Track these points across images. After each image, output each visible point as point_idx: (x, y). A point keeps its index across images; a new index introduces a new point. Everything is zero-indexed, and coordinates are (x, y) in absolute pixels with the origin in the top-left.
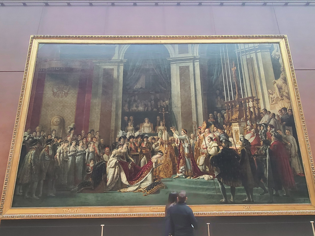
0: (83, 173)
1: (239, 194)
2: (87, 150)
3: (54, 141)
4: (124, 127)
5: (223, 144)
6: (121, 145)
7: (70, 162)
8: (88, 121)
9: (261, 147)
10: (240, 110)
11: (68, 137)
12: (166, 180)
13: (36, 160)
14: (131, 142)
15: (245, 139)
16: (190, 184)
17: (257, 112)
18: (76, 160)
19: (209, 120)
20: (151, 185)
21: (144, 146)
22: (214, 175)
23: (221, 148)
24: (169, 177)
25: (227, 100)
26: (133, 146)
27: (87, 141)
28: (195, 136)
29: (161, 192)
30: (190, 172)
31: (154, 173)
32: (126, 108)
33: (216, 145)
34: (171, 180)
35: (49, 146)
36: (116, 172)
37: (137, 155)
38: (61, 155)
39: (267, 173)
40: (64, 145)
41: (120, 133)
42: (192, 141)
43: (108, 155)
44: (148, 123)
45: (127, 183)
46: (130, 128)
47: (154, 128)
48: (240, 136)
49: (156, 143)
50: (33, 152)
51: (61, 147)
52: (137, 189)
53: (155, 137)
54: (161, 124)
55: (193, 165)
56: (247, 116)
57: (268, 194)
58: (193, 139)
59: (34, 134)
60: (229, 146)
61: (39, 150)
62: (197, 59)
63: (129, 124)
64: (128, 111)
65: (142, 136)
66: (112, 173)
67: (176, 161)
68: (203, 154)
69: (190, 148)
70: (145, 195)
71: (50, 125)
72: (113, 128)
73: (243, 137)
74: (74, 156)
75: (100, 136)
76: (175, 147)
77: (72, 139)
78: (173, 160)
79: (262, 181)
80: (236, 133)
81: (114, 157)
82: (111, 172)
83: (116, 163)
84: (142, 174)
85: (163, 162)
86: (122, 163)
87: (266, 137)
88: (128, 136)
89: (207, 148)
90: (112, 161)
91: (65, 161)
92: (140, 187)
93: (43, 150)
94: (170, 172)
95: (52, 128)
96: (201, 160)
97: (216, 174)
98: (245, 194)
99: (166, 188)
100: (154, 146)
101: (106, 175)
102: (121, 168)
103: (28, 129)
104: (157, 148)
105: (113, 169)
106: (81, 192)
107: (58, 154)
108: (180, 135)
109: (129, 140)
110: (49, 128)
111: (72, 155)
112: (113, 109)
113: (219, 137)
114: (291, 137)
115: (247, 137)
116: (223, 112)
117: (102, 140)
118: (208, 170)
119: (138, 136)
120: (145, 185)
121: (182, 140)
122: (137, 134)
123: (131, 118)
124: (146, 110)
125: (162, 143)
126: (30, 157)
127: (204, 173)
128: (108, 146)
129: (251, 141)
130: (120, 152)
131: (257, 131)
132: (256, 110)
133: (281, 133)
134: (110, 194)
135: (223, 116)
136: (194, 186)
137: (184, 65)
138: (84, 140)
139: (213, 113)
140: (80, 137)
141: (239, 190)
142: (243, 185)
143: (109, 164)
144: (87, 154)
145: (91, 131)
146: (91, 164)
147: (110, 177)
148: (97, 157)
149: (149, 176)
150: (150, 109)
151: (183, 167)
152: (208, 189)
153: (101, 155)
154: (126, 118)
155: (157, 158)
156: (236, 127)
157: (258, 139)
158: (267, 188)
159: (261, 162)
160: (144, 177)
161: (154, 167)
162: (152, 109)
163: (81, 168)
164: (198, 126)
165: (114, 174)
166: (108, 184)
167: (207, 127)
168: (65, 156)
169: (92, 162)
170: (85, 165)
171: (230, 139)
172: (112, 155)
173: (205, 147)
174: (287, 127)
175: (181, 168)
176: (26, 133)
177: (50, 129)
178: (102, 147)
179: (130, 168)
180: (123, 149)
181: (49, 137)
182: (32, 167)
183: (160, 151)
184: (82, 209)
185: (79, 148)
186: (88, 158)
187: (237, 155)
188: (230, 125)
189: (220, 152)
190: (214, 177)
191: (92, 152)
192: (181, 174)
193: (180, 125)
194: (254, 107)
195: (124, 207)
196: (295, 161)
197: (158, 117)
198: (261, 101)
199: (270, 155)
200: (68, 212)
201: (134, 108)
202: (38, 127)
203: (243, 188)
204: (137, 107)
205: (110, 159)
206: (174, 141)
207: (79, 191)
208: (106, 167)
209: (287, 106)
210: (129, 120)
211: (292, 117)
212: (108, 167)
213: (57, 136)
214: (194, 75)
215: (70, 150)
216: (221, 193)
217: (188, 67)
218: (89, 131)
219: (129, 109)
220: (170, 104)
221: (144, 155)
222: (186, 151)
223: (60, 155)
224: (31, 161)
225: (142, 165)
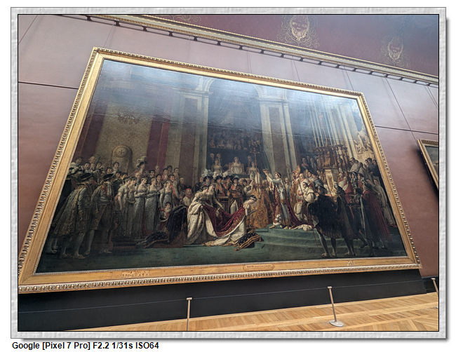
0: (155, 221)
1: (340, 247)
2: (161, 191)
3: (115, 177)
4: (210, 165)
5: (319, 191)
6: (206, 186)
7: (137, 206)
8: (165, 155)
9: (355, 196)
10: (331, 157)
11: (137, 172)
12: (261, 230)
13: (86, 201)
14: (218, 184)
15: (339, 187)
16: (288, 235)
17: (346, 160)
18: (146, 203)
19: (302, 165)
20: (244, 237)
21: (234, 189)
22: (312, 225)
23: (317, 195)
24: (265, 227)
25: (318, 145)
26: (221, 189)
27: (162, 180)
28: (290, 181)
29: (256, 246)
30: (287, 221)
31: (247, 222)
32: (212, 144)
33: (312, 191)
34: (266, 230)
35: (108, 182)
36: (200, 220)
37: (226, 200)
38: (125, 195)
39: (363, 223)
40: (130, 183)
41: (206, 173)
42: (286, 185)
43: (190, 198)
44: (238, 163)
45: (214, 234)
46: (217, 167)
47: (245, 169)
48: (334, 183)
49: (248, 187)
50: (82, 189)
51: (125, 185)
52: (226, 242)
53: (247, 179)
54: (253, 165)
55: (290, 213)
56: (338, 164)
57: (368, 246)
58: (288, 184)
59: (86, 165)
60: (324, 193)
61: (91, 188)
62: (286, 102)
63: (216, 162)
64: (214, 147)
65: (232, 177)
66: (195, 222)
67: (271, 208)
68: (299, 200)
69: (285, 193)
70: (237, 250)
71: (112, 156)
72: (196, 165)
73: (337, 184)
74: (143, 198)
75: (179, 175)
76: (269, 191)
77: (142, 176)
78: (268, 207)
79: (360, 232)
80: (330, 179)
81: (197, 200)
82: (193, 220)
83: (200, 208)
84: (232, 222)
85: (256, 208)
86: (208, 208)
87: (357, 186)
88: (214, 176)
89: (303, 194)
90: (195, 206)
91: (130, 204)
92: (230, 240)
93: (98, 188)
94: (266, 221)
95: (114, 161)
96: (298, 208)
97: (315, 224)
98: (346, 246)
99: (262, 240)
100: (245, 189)
101: (187, 224)
102: (207, 214)
103: (77, 159)
104: (249, 192)
105: (196, 216)
106: (152, 246)
107: (119, 194)
108: (273, 178)
109: (216, 181)
110: (109, 160)
111: (141, 196)
112: (197, 144)
113: (314, 183)
114: (379, 187)
115: (341, 184)
116: (316, 157)
117: (182, 179)
118: (306, 219)
119: (227, 177)
120: (235, 237)
121: (276, 184)
122: (225, 174)
123: (218, 155)
124: (235, 148)
125: (255, 187)
126: (76, 197)
127: (302, 222)
128: (190, 187)
129: (345, 188)
130: (205, 195)
131: (349, 179)
132: (346, 159)
133: (370, 183)
134: (192, 249)
135: (316, 162)
136: (292, 238)
137: (273, 106)
138: (159, 178)
139: (306, 158)
140: (152, 173)
141: (340, 242)
142: (343, 237)
143: (191, 209)
144: (161, 195)
145: (168, 167)
146: (167, 209)
147: (192, 227)
148: (175, 201)
149: (241, 225)
150: (239, 147)
151: (279, 215)
152: (308, 241)
153: (181, 197)
154: (212, 155)
155: (249, 204)
156: (329, 174)
157: (351, 187)
158: (365, 240)
159: (357, 212)
160: (235, 227)
161: (246, 214)
162: (242, 148)
163: (152, 214)
164: (292, 171)
165: (197, 223)
166: (189, 235)
167: (301, 172)
168: (130, 197)
169: (168, 206)
170: (158, 210)
171: (325, 186)
172: (195, 198)
173: (301, 192)
174: (374, 177)
175: (277, 216)
176: (73, 163)
177: (111, 160)
178: (182, 188)
179: (217, 215)
180: (208, 191)
181: (108, 171)
182: (78, 211)
183: (252, 196)
184: (151, 272)
185: (151, 188)
186: (162, 201)
187: (333, 203)
188: (324, 171)
189: (316, 199)
190: (313, 228)
191: (168, 193)
192: (277, 224)
193: (273, 168)
194: (343, 155)
195: (211, 267)
196: (386, 211)
197: (249, 157)
198: (349, 150)
199: (364, 205)
200: (130, 277)
201: (221, 145)
202: (93, 158)
203: (343, 239)
204: (225, 144)
205: (192, 204)
206: (268, 185)
207: (149, 245)
208: (186, 213)
209: (371, 156)
210: (215, 157)
211: (377, 167)
212: (190, 213)
213: (120, 170)
214: (284, 117)
215: (139, 190)
216: (322, 246)
217: (277, 109)
218: (166, 167)
219: (216, 145)
220: (262, 144)
221: (234, 199)
222: (282, 197)
223: (123, 196)
224: (77, 203)
225: (232, 212)
